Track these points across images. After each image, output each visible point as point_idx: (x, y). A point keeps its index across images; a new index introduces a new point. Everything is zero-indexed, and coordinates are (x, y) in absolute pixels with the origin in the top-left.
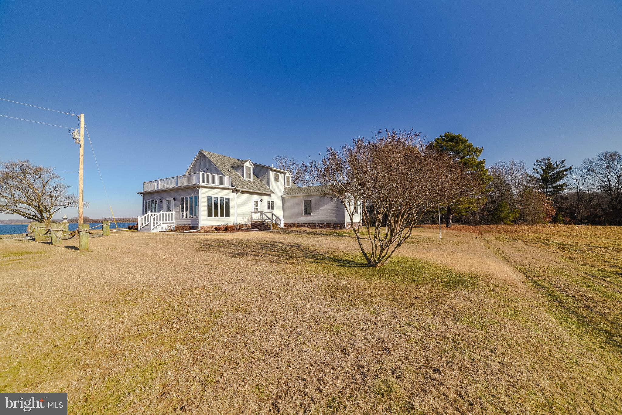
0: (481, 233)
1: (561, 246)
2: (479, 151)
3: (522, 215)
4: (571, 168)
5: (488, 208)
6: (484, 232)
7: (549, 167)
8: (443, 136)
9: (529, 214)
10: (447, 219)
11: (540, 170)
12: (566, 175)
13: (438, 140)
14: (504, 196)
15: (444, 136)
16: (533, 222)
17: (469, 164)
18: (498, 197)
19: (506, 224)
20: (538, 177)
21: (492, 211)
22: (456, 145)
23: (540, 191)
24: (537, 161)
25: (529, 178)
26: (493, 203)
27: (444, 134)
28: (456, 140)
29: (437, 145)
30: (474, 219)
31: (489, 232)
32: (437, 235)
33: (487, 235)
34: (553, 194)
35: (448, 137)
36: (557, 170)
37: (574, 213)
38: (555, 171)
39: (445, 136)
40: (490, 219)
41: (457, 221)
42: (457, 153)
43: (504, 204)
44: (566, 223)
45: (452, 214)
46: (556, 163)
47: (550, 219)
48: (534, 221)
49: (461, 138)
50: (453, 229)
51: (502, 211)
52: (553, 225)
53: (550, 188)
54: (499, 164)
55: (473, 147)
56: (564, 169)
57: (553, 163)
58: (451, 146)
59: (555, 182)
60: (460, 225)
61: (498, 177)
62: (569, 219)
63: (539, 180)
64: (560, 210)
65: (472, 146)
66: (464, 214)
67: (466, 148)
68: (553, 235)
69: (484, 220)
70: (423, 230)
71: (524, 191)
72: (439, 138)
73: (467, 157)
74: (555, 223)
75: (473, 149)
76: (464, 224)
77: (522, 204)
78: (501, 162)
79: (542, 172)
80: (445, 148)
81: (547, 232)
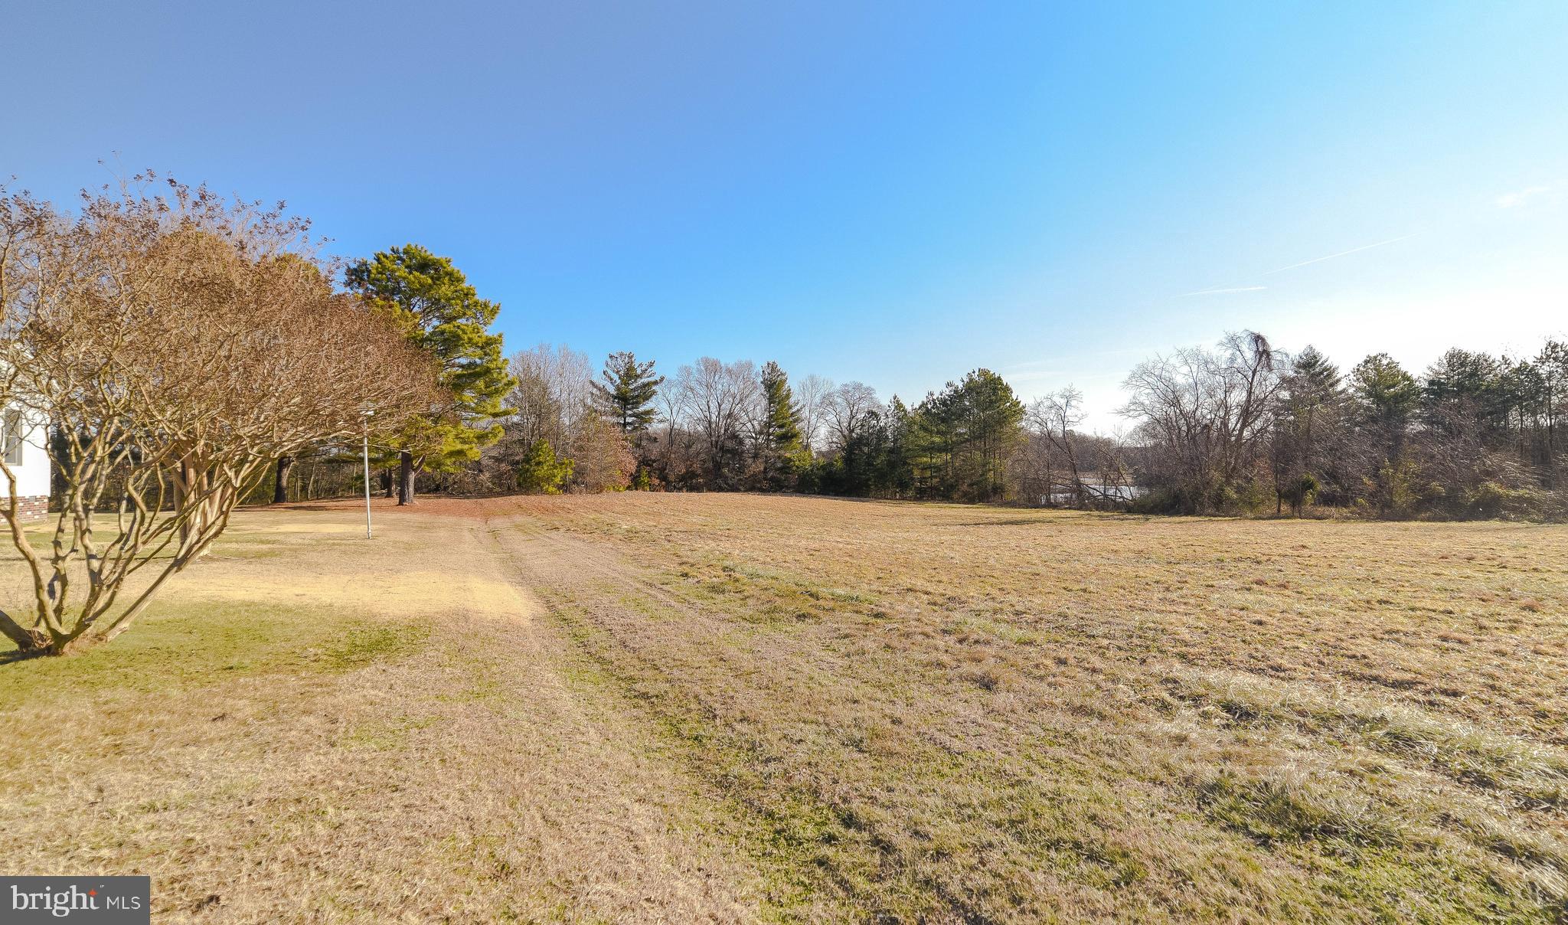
0: (487, 516)
1: (630, 536)
2: (492, 311)
3: (580, 472)
4: (662, 379)
5: (511, 455)
6: (494, 514)
7: (629, 374)
8: (401, 250)
9: (593, 470)
10: (403, 483)
11: (615, 377)
12: (654, 392)
13: (383, 259)
14: (545, 428)
15: (404, 253)
16: (598, 488)
17: (462, 339)
18: (533, 430)
19: (546, 493)
20: (612, 390)
21: (518, 463)
22: (434, 283)
23: (614, 420)
24: (611, 357)
25: (595, 391)
26: (521, 442)
27: (405, 246)
28: (436, 270)
29: (379, 273)
30: (477, 484)
31: (506, 514)
32: (361, 529)
33: (498, 522)
34: (635, 428)
35: (414, 257)
36: (642, 380)
37: (665, 469)
38: (640, 382)
39: (406, 252)
40: (514, 482)
41: (434, 487)
42: (436, 305)
43: (545, 446)
44: (653, 489)
45: (415, 470)
46: (641, 365)
47: (627, 482)
48: (601, 486)
49: (449, 269)
50: (418, 510)
51: (539, 464)
52: (634, 492)
53: (630, 416)
54: (537, 352)
55: (477, 298)
56: (652, 379)
57: (636, 365)
58: (419, 282)
59: (636, 404)
60: (440, 497)
61: (536, 381)
62: (657, 481)
63: (613, 396)
64: (644, 462)
65: (473, 295)
66: (452, 470)
67: (458, 297)
68: (624, 513)
69: (501, 485)
70: (323, 515)
71: (584, 419)
72: (389, 253)
73: (462, 321)
74: (637, 489)
75: (476, 303)
76: (450, 495)
77: (580, 449)
78: (540, 347)
79: (619, 381)
80: (402, 284)
81: (617, 509)
